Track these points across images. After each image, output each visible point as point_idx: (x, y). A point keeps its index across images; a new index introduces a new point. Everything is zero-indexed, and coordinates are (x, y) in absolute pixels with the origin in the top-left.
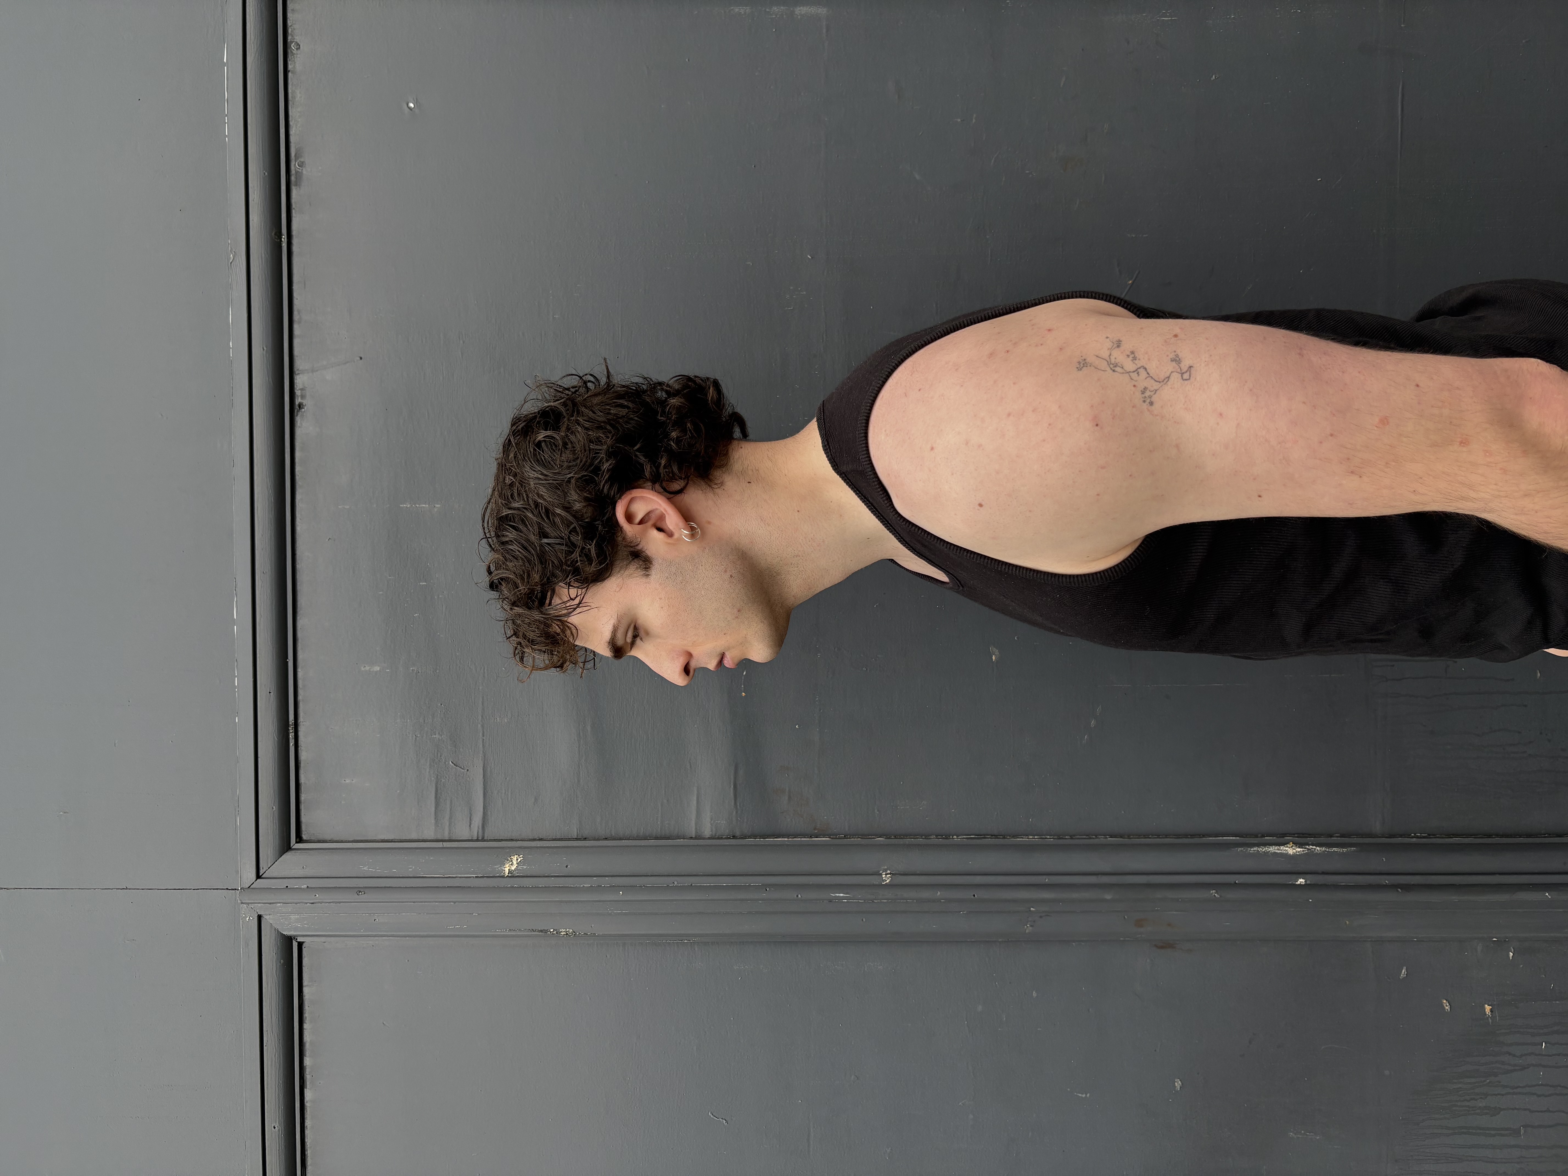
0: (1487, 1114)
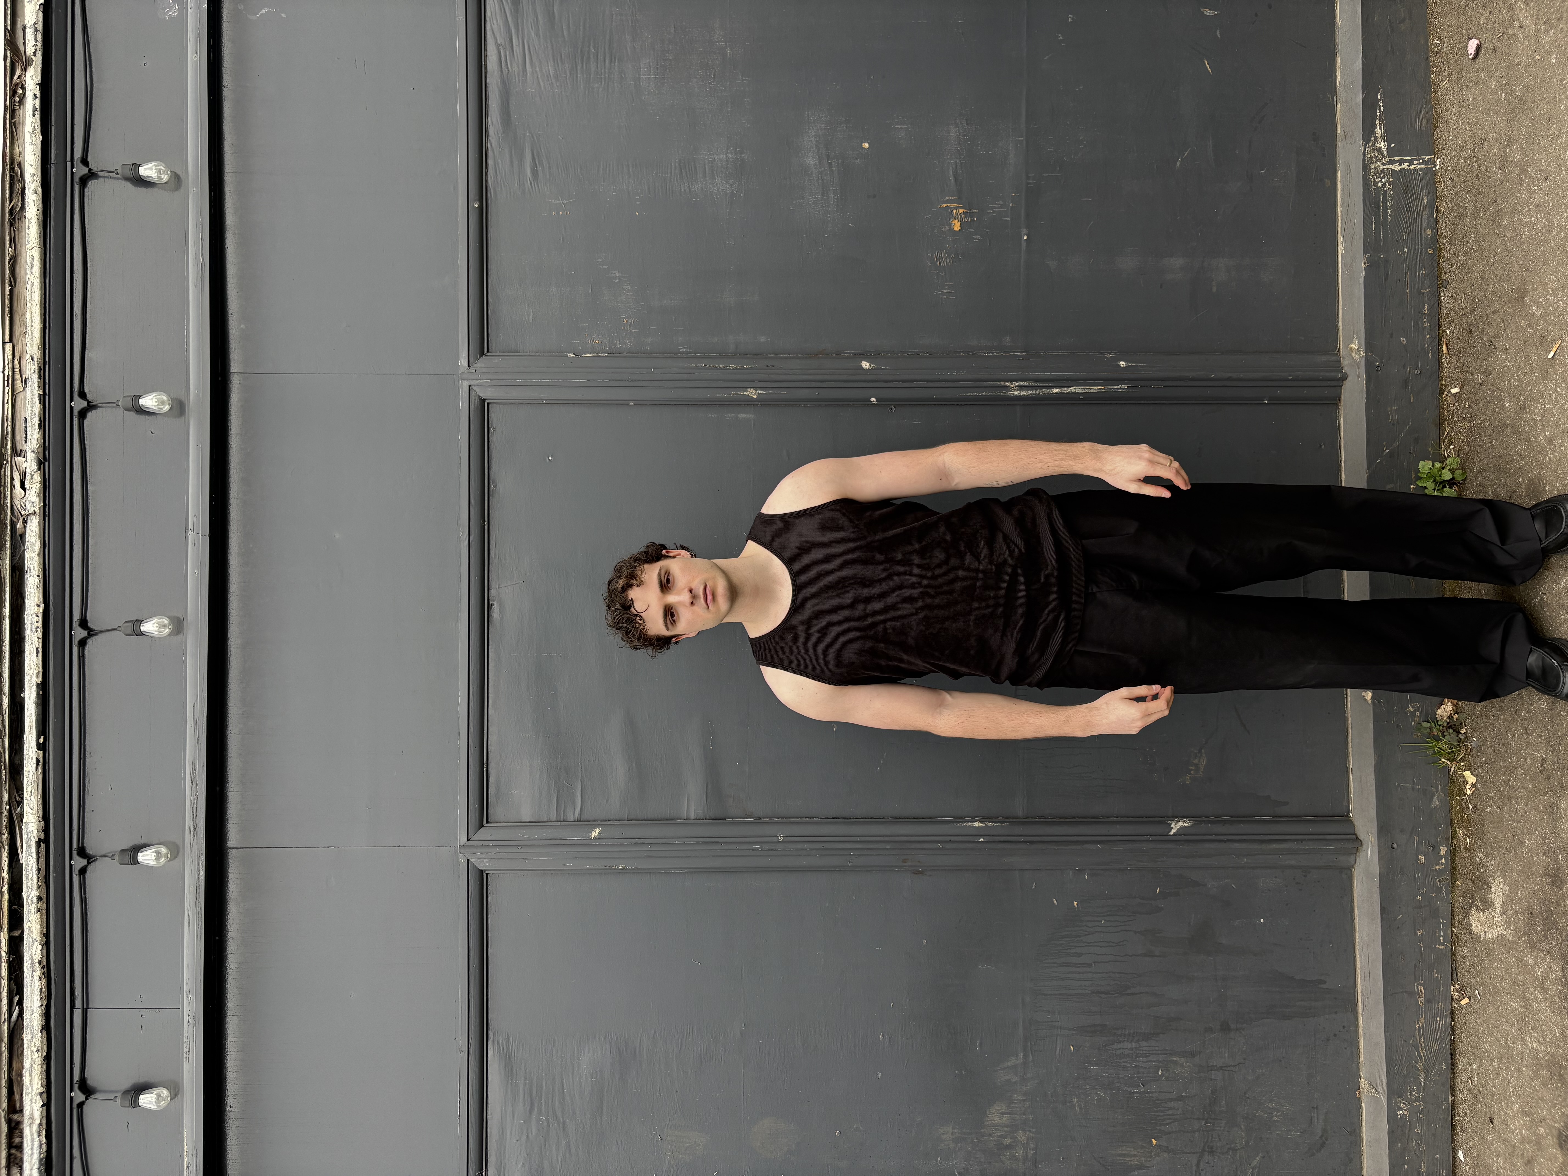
0: (1076, 956)
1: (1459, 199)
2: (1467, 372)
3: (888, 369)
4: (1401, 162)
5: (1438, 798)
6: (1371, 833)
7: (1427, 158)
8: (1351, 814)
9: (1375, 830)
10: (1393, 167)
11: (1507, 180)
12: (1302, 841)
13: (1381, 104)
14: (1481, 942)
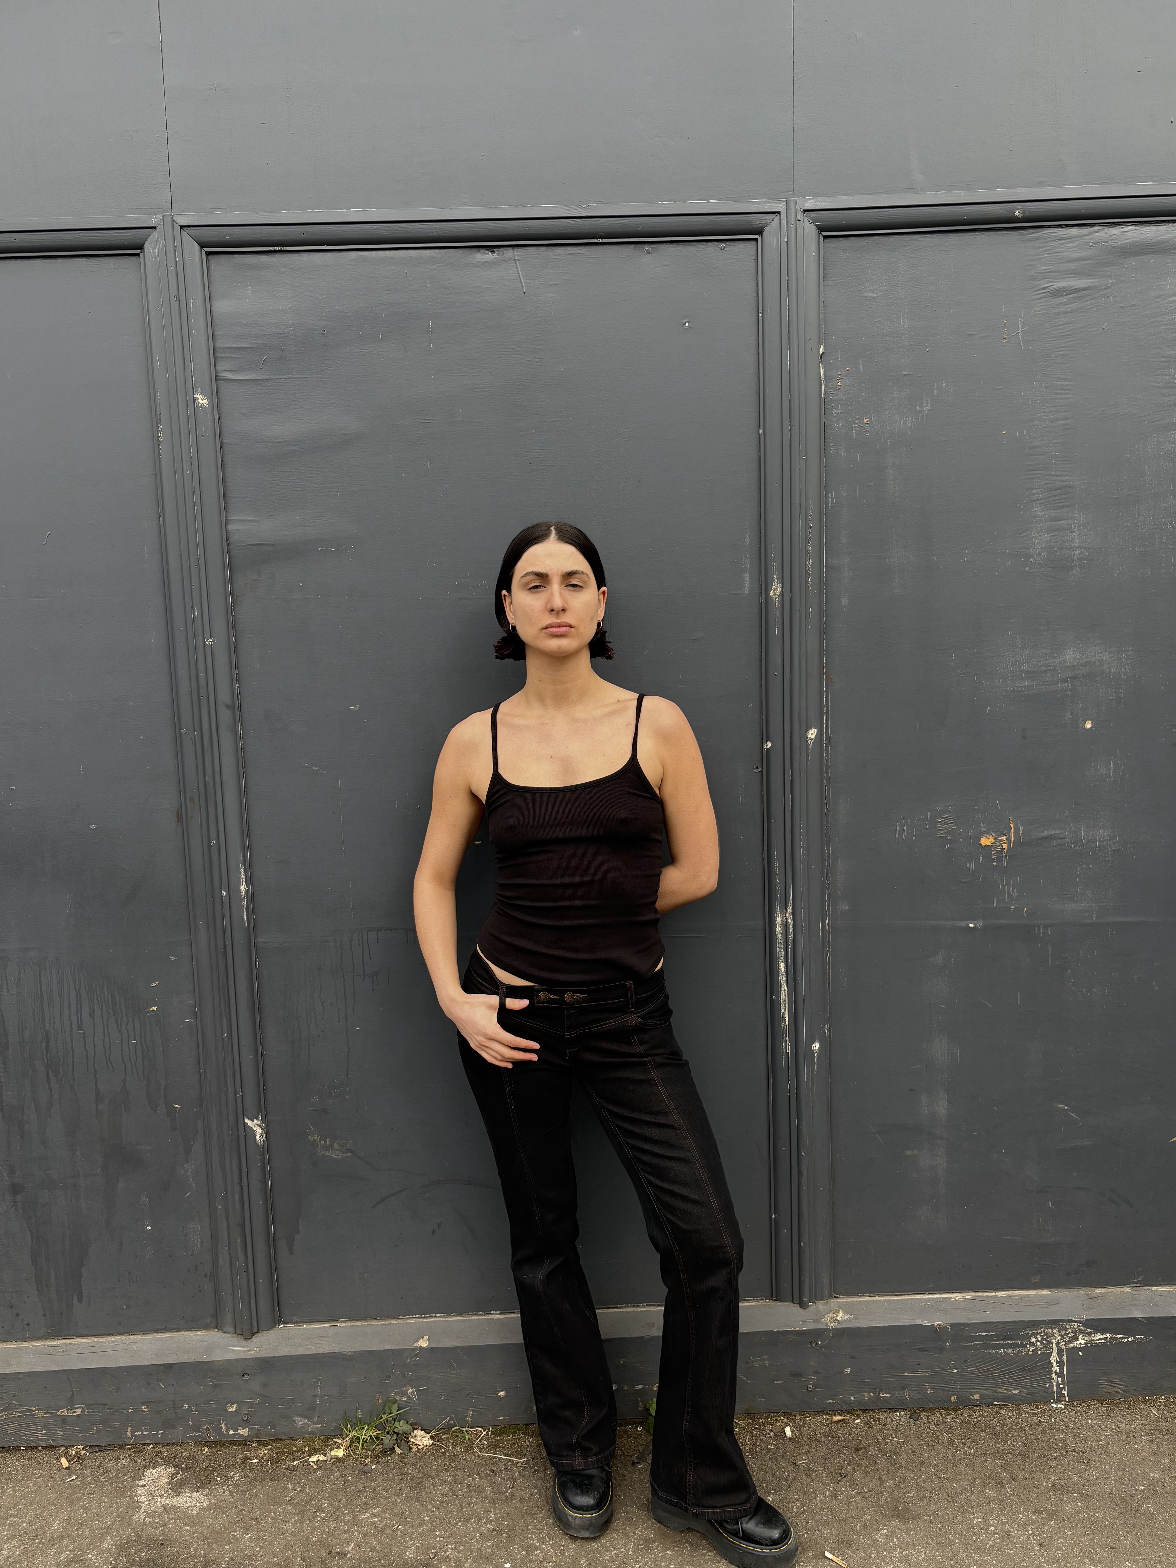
0: (90, 1011)
1: (1016, 1433)
2: (810, 1446)
3: (807, 762)
4: (1060, 1364)
5: (306, 1424)
6: (260, 1351)
7: (1065, 1393)
8: (283, 1325)
9: (265, 1354)
10: (1054, 1354)
11: (1039, 1495)
12: (247, 1272)
13: (1130, 1339)
14: (134, 1480)
